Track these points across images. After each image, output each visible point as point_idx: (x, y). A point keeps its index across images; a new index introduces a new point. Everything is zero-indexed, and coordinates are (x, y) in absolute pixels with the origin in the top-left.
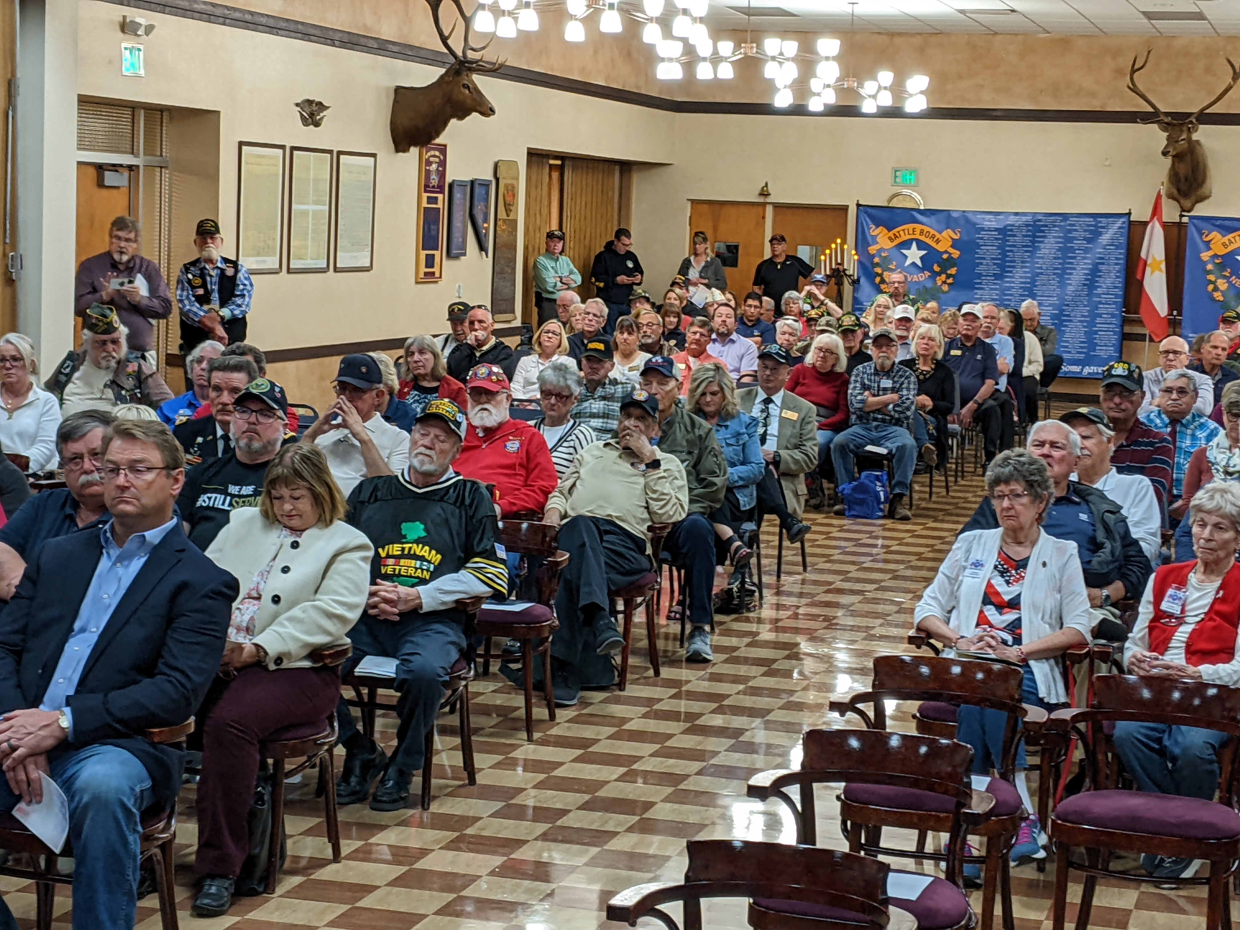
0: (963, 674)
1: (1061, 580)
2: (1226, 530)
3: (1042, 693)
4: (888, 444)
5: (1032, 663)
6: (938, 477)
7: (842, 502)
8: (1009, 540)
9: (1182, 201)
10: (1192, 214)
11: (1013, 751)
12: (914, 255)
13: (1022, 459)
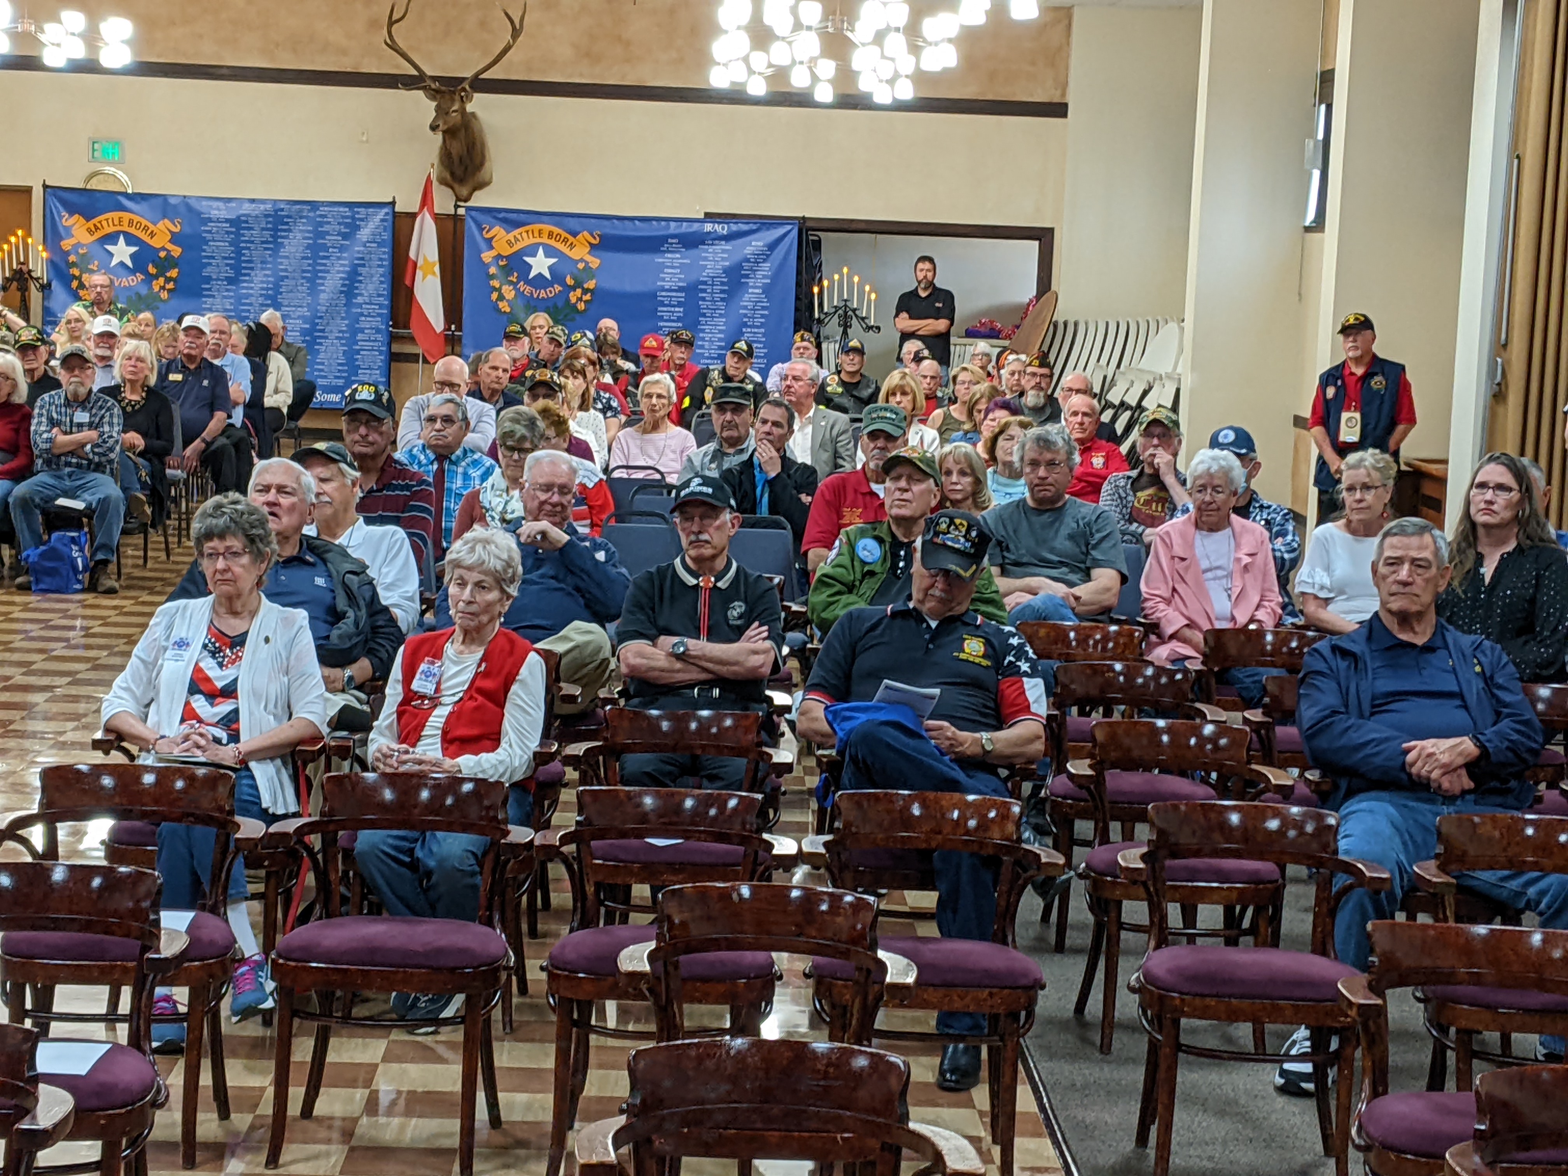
0: (158, 782)
1: (288, 659)
2: (490, 590)
3: (266, 801)
4: (86, 496)
5: (252, 765)
6: (155, 537)
7: (27, 573)
8: (222, 610)
9: (456, 186)
10: (468, 204)
11: (223, 875)
12: (122, 252)
13: (239, 507)
